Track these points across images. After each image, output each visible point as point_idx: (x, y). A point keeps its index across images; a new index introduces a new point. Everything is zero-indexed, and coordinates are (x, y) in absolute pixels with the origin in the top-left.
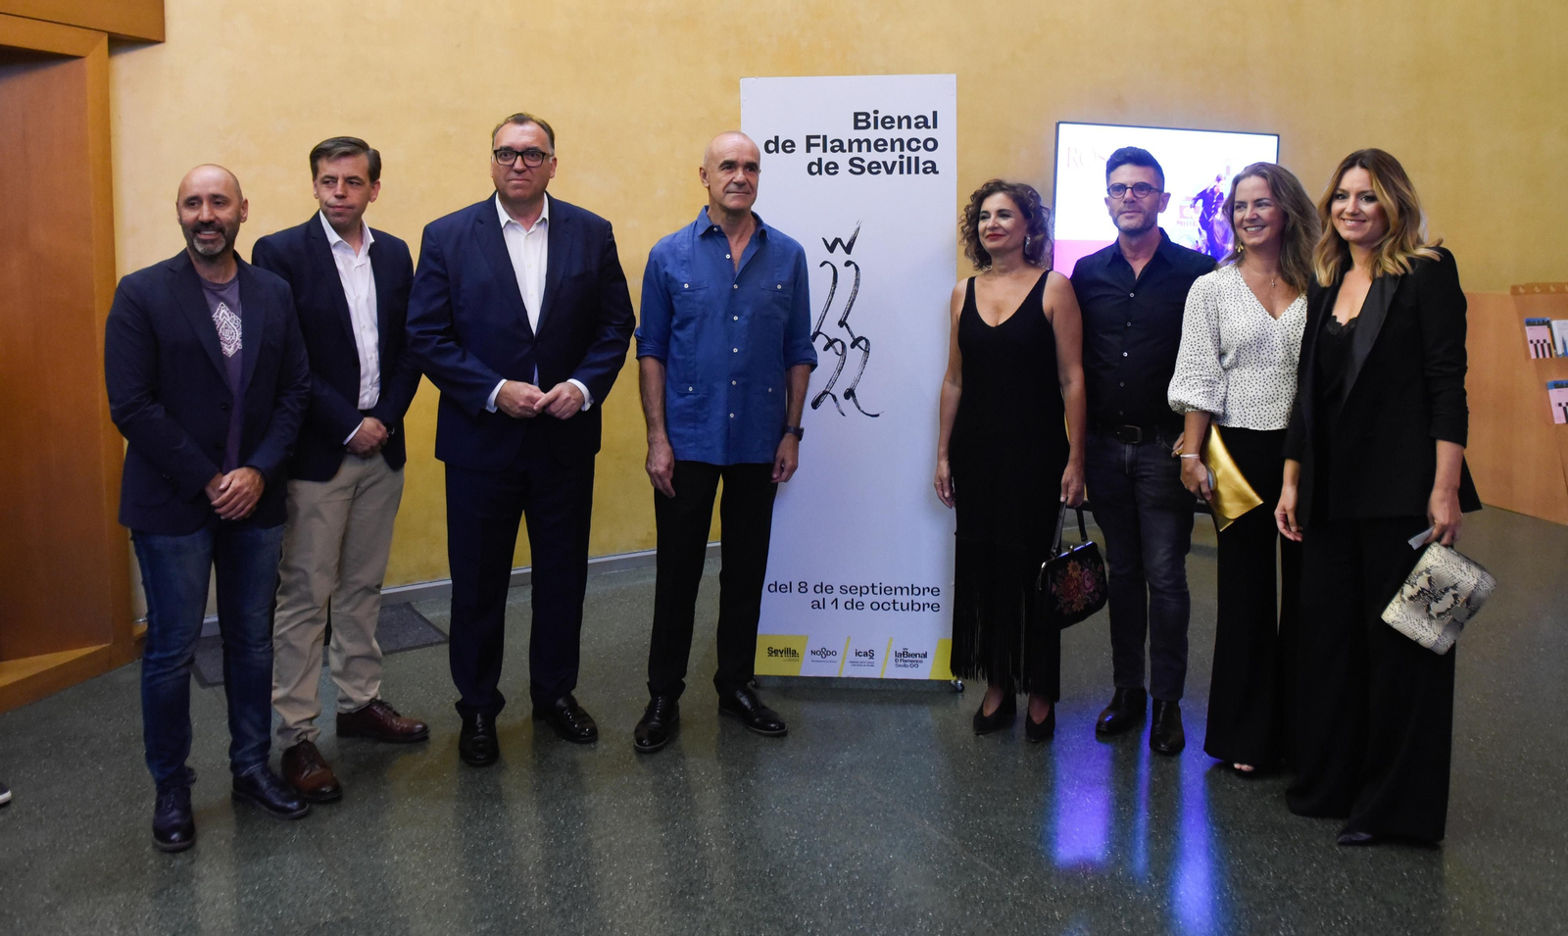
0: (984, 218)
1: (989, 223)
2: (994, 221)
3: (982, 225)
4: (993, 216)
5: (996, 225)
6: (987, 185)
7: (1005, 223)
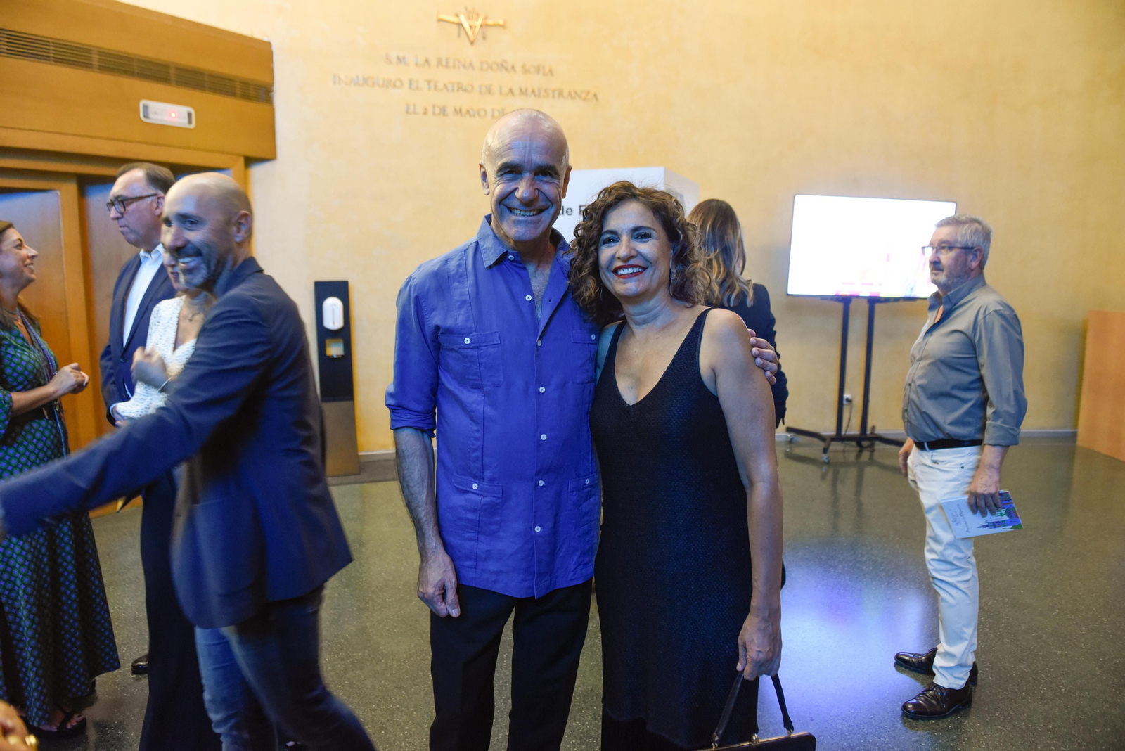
0: (608, 241)
1: (622, 249)
2: (628, 246)
3: (606, 253)
4: (625, 238)
5: (633, 253)
6: (607, 191)
7: (647, 248)
